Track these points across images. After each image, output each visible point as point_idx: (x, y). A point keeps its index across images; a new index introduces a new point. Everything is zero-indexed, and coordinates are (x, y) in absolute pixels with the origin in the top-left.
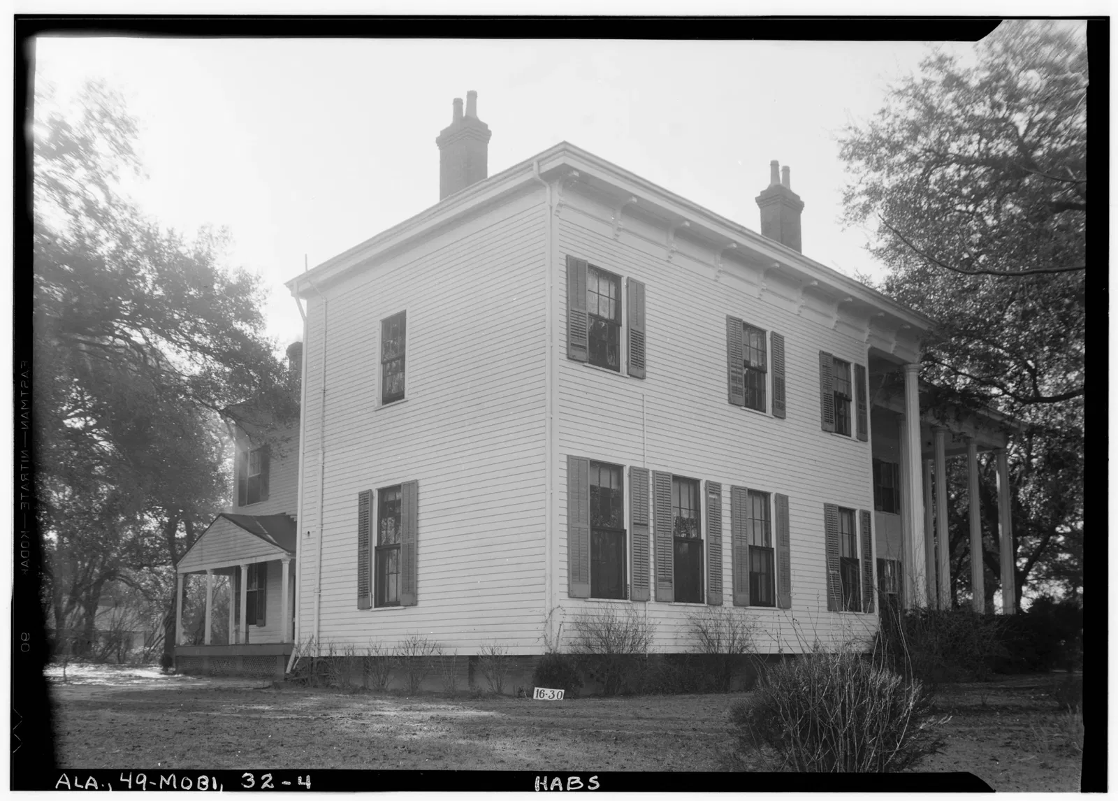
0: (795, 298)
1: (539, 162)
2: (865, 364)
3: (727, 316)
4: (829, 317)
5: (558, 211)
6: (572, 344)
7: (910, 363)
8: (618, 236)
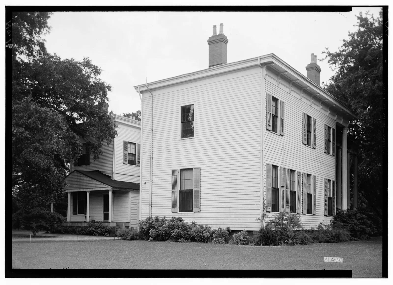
0: (319, 105)
1: (260, 59)
2: (335, 128)
3: (303, 113)
4: (327, 112)
5: (265, 77)
6: (268, 125)
7: (346, 127)
8: (278, 85)
